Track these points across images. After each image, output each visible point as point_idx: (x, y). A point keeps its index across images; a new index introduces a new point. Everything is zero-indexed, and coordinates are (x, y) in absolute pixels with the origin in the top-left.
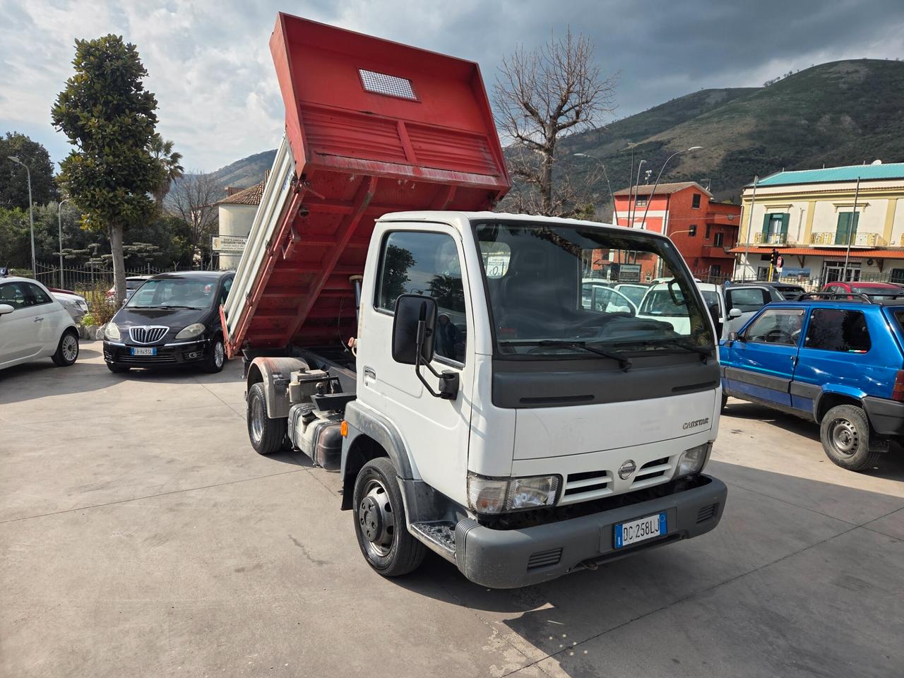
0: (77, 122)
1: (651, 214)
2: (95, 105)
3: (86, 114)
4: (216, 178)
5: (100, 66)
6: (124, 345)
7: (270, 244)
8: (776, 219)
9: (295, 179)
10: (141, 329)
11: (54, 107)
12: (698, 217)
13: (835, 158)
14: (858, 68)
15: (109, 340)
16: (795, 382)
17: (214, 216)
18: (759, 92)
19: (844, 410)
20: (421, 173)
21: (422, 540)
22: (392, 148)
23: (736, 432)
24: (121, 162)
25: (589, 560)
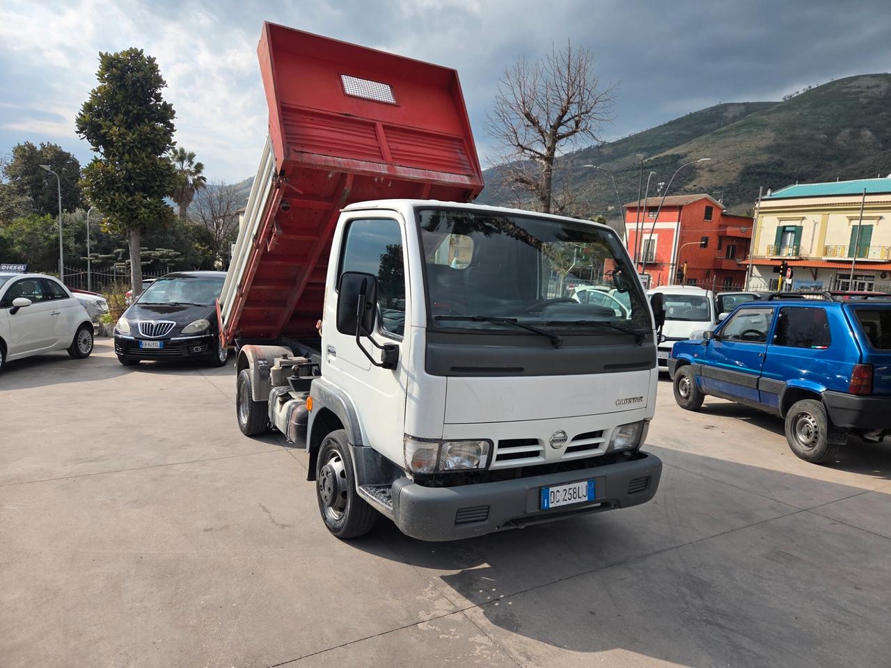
0: (99, 130)
1: (659, 225)
2: (116, 114)
3: (108, 123)
4: (240, 189)
5: (121, 78)
6: (133, 338)
7: (256, 237)
8: (789, 232)
9: (275, 175)
10: (149, 324)
11: (79, 116)
12: (710, 229)
13: (855, 172)
14: (879, 83)
15: (119, 334)
16: (763, 378)
17: (235, 224)
18: (777, 106)
19: (806, 405)
20: (396, 171)
21: (368, 500)
22: (368, 147)
23: (708, 427)
24: (139, 169)
25: (517, 519)
